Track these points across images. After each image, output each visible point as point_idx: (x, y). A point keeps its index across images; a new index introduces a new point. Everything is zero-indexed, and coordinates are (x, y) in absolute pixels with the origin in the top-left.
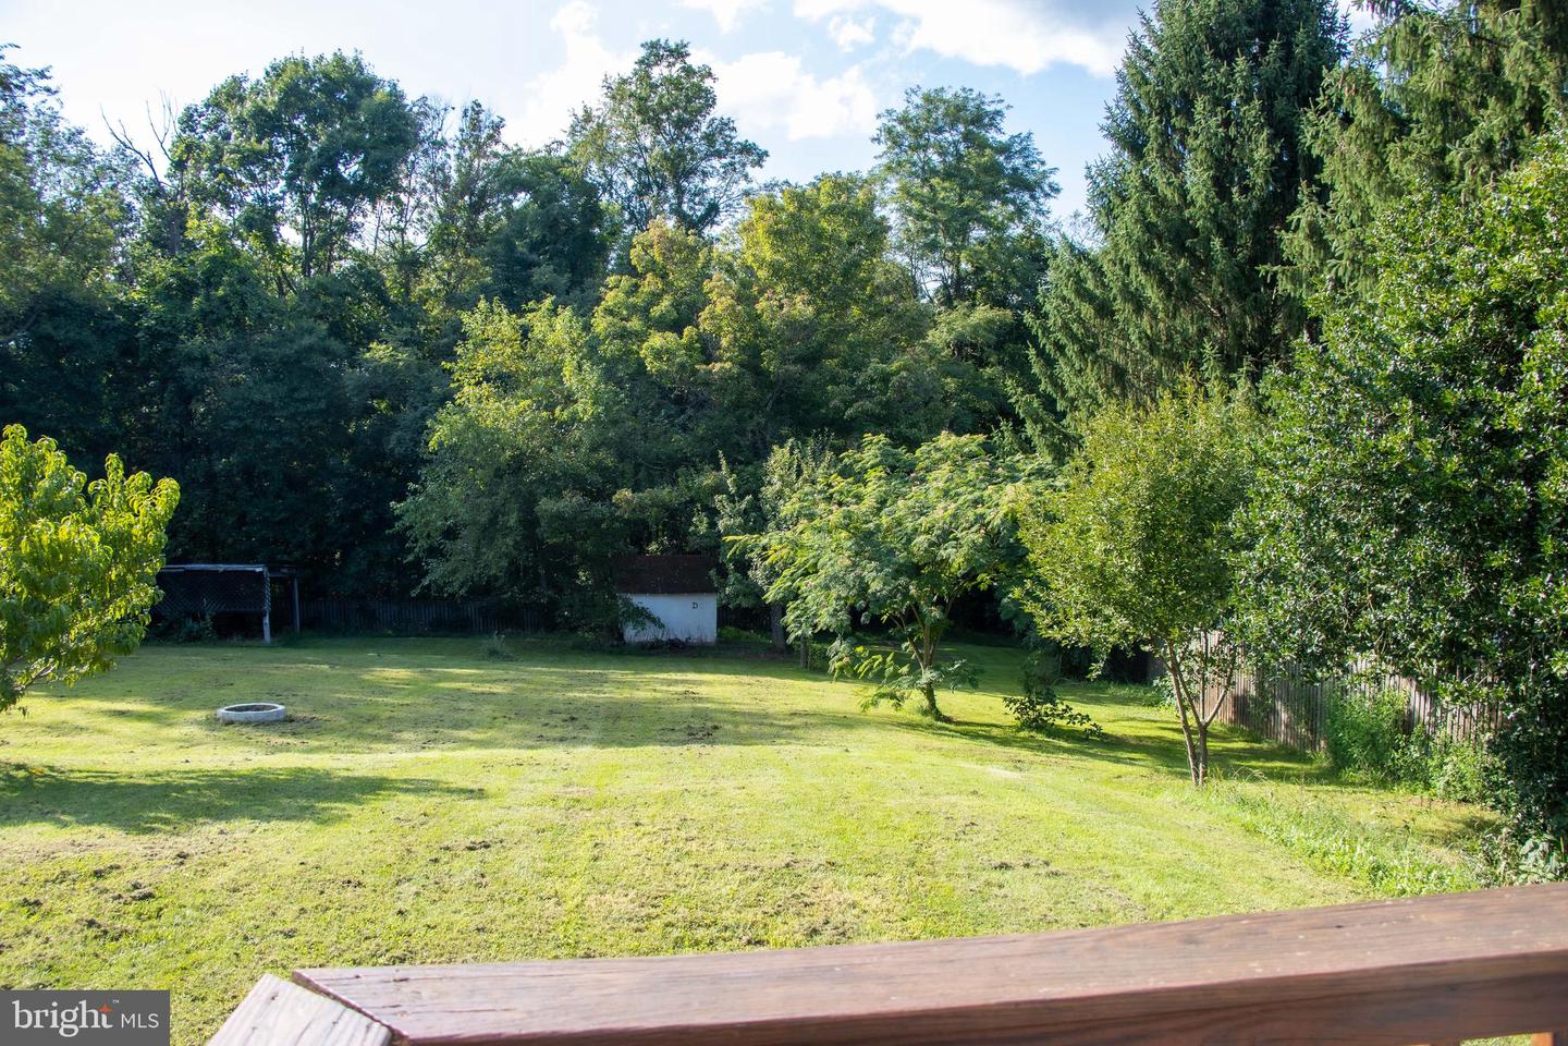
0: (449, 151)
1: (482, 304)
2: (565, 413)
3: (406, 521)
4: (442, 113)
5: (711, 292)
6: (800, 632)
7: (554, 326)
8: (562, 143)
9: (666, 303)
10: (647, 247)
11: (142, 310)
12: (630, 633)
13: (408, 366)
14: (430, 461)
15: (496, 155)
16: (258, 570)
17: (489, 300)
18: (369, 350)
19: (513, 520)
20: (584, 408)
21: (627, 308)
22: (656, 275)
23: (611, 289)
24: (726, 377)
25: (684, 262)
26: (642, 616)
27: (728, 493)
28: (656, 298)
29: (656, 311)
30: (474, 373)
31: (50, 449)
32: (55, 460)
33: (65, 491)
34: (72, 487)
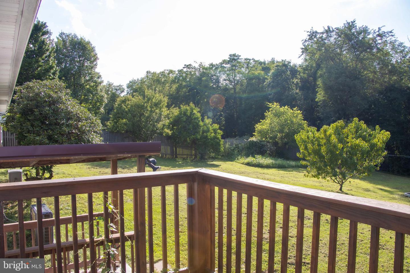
31: (362, 123)
32: (364, 126)
33: (365, 133)
34: (367, 132)
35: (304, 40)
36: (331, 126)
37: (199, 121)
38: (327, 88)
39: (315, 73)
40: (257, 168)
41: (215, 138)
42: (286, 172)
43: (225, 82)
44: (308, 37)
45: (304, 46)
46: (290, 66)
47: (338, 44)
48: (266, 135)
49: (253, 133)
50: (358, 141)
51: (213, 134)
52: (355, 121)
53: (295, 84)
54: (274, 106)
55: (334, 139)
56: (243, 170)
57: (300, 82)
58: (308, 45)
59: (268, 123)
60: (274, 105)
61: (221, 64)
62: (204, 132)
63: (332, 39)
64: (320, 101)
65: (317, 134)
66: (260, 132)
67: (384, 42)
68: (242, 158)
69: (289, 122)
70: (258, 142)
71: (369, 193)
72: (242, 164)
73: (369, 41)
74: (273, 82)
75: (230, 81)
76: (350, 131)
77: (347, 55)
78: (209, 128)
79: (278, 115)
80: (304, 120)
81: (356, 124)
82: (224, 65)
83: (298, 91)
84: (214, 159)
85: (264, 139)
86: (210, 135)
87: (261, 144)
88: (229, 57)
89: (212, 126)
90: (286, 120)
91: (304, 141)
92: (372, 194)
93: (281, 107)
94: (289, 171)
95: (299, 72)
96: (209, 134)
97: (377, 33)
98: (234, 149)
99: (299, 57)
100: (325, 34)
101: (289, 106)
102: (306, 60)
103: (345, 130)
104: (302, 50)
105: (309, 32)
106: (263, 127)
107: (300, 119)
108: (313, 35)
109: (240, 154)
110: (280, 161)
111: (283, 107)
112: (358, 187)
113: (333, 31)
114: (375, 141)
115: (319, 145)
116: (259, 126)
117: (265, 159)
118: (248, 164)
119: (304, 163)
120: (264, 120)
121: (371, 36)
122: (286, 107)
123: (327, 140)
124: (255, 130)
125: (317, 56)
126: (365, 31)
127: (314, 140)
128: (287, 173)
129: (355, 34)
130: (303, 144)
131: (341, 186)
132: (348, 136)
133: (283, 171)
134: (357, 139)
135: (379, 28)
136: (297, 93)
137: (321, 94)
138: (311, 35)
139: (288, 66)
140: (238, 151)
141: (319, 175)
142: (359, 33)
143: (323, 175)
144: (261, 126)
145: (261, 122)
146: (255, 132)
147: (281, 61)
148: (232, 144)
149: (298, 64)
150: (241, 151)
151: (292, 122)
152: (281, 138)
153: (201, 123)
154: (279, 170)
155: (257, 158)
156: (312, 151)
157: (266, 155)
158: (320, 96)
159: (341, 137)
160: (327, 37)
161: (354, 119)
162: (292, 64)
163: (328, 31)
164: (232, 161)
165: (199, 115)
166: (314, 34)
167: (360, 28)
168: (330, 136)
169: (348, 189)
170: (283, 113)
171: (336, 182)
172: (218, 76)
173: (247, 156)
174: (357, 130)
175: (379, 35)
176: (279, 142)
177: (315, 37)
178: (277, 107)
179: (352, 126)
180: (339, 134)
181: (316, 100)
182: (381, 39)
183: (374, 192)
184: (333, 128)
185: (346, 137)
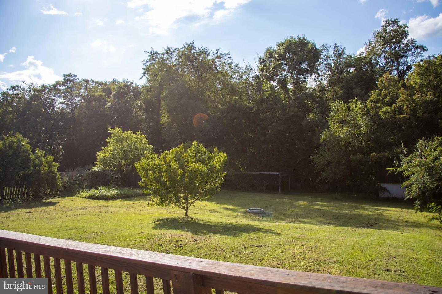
0: (331, 59)
1: (337, 101)
2: (358, 131)
3: (315, 161)
4: (328, 48)
5: (401, 93)
6: (408, 197)
7: (356, 106)
8: (364, 53)
9: (388, 98)
10: (382, 81)
11: (252, 108)
12: (381, 195)
13: (318, 119)
14: (322, 145)
15: (344, 58)
16: (278, 174)
17: (339, 100)
18: (309, 115)
19: (344, 161)
20: (364, 130)
21: (377, 100)
22: (385, 89)
23: (373, 94)
24: (405, 119)
25: (395, 85)
26: (384, 190)
27: (404, 154)
28: (385, 96)
29: (385, 100)
30: (335, 120)
31: (201, 146)
32: (203, 149)
33: (204, 156)
34: (206, 155)
35: (145, 61)
36: (171, 151)
37: (29, 154)
38: (171, 111)
39: (159, 94)
40: (101, 201)
41: (50, 171)
42: (132, 202)
43: (60, 105)
44: (149, 58)
45: (146, 66)
46: (133, 87)
47: (180, 65)
48: (109, 163)
49: (95, 162)
50: (197, 166)
51: (47, 168)
52: (194, 145)
53: (138, 106)
54: (116, 132)
55: (174, 164)
56: (84, 205)
57: (144, 103)
58: (150, 65)
59: (110, 151)
60: (115, 130)
61: (55, 85)
62: (35, 166)
63: (173, 59)
64: (164, 124)
65: (157, 161)
66: (102, 160)
67: (223, 64)
68: (83, 192)
69: (133, 147)
70: (101, 172)
71: (215, 214)
72: (84, 198)
73: (209, 62)
74: (115, 104)
75: (67, 104)
76: (190, 155)
77: (188, 75)
78: (42, 161)
79: (120, 140)
80: (149, 144)
81: (195, 147)
82: (58, 87)
83: (141, 114)
84: (51, 195)
85: (108, 168)
86: (44, 169)
87: (104, 174)
88: (64, 78)
89: (46, 158)
90: (129, 146)
91: (144, 169)
92: (219, 214)
93: (123, 132)
94: (136, 200)
95: (142, 92)
96: (42, 168)
97: (216, 55)
98: (73, 182)
99: (141, 78)
100: (166, 55)
101: (132, 131)
102: (149, 81)
103: (185, 155)
104: (144, 70)
105: (149, 53)
106: (106, 154)
107: (145, 144)
108: (153, 55)
109: (81, 187)
110: (125, 191)
111: (125, 132)
112: (205, 210)
113: (174, 52)
114: (214, 163)
115: (160, 172)
116: (101, 154)
117: (109, 190)
118: (92, 198)
119: (147, 191)
120: (106, 148)
121: (210, 58)
122: (129, 132)
123: (167, 166)
124: (97, 159)
125: (159, 77)
126: (204, 52)
127: (155, 167)
128: (134, 202)
129: (195, 55)
130: (144, 172)
131: (187, 210)
132: (188, 160)
133: (129, 201)
134: (196, 163)
135: (217, 50)
136: (141, 116)
137: (165, 116)
138: (152, 56)
139: (130, 87)
140: (79, 184)
141: (163, 203)
142: (199, 55)
143: (167, 202)
144: (102, 154)
145: (103, 149)
146: (97, 161)
147: (122, 81)
148: (71, 177)
149: (141, 85)
150: (83, 183)
151: (136, 147)
152: (126, 165)
153: (32, 156)
154: (124, 201)
155: (100, 190)
156: (153, 179)
157: (110, 186)
158: (164, 118)
159: (181, 163)
160: (168, 58)
161: (193, 142)
162: (134, 85)
163: (169, 52)
164: (72, 196)
165: (28, 146)
166: (155, 55)
167: (199, 50)
168: (170, 161)
169: (195, 212)
170: (126, 139)
171: (180, 208)
172: (52, 99)
173: (90, 188)
174: (196, 154)
175: (217, 57)
176: (125, 169)
177: (156, 57)
178: (119, 132)
179: (191, 150)
180: (179, 159)
181: (161, 122)
182: (220, 61)
183: (220, 212)
184: (173, 154)
185: (186, 162)
